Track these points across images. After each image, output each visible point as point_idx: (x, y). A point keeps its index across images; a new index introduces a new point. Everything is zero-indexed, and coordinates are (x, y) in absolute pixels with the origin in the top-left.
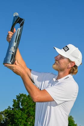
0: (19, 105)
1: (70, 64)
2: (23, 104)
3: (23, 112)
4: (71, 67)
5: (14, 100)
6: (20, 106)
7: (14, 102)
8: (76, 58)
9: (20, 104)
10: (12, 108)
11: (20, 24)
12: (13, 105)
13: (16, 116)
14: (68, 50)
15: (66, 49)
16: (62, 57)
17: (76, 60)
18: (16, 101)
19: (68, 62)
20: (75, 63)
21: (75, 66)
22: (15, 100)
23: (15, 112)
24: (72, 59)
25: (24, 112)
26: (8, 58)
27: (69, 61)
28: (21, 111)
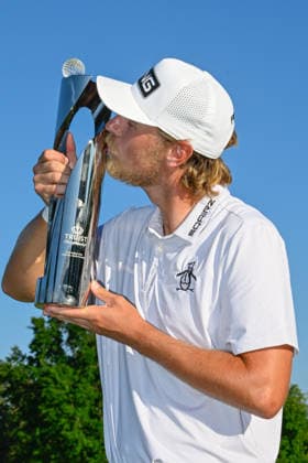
0: (61, 341)
1: (170, 151)
2: (77, 338)
3: (79, 371)
4: (175, 164)
5: (34, 320)
6: (64, 347)
7: (35, 329)
8: (195, 123)
9: (65, 336)
10: (30, 358)
12: (35, 345)
13: (48, 392)
16: (133, 126)
18: (46, 325)
19: (161, 147)
21: (197, 159)
22: (42, 321)
23: (47, 374)
25: (83, 373)
27: (166, 140)
28: (71, 370)
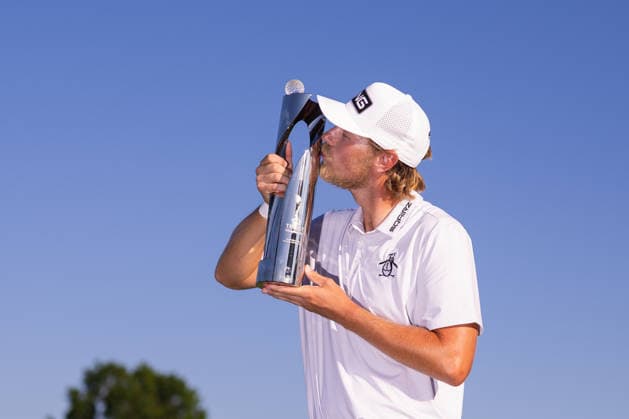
1: (378, 159)
4: (382, 170)
8: (401, 136)
11: (308, 124)
14: (367, 106)
15: (362, 103)
16: (347, 137)
17: (402, 142)
19: (371, 155)
20: (395, 156)
21: (400, 167)
24: (385, 141)
26: (281, 261)
27: (376, 149)
